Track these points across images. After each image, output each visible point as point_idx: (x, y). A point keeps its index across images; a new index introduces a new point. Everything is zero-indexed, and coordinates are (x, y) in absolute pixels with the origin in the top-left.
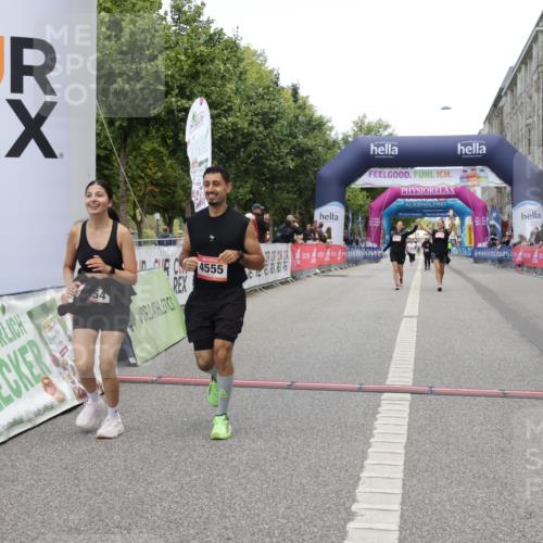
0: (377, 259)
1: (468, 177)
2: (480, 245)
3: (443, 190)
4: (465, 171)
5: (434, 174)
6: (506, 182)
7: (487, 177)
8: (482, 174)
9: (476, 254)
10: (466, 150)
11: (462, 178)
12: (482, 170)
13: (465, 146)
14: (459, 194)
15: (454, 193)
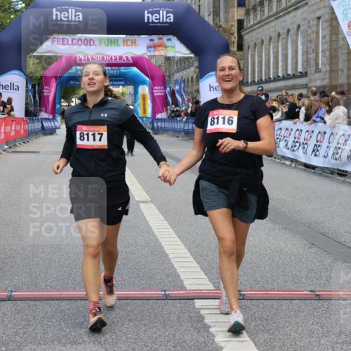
0: (52, 132)
1: (155, 47)
2: (159, 116)
3: (121, 58)
4: (152, 40)
5: (121, 42)
6: (192, 52)
7: (174, 47)
8: (169, 43)
9: (155, 125)
10: (153, 18)
11: (149, 47)
12: (169, 40)
13: (152, 13)
14: (137, 62)
15: (131, 61)
